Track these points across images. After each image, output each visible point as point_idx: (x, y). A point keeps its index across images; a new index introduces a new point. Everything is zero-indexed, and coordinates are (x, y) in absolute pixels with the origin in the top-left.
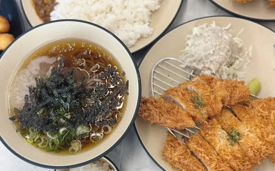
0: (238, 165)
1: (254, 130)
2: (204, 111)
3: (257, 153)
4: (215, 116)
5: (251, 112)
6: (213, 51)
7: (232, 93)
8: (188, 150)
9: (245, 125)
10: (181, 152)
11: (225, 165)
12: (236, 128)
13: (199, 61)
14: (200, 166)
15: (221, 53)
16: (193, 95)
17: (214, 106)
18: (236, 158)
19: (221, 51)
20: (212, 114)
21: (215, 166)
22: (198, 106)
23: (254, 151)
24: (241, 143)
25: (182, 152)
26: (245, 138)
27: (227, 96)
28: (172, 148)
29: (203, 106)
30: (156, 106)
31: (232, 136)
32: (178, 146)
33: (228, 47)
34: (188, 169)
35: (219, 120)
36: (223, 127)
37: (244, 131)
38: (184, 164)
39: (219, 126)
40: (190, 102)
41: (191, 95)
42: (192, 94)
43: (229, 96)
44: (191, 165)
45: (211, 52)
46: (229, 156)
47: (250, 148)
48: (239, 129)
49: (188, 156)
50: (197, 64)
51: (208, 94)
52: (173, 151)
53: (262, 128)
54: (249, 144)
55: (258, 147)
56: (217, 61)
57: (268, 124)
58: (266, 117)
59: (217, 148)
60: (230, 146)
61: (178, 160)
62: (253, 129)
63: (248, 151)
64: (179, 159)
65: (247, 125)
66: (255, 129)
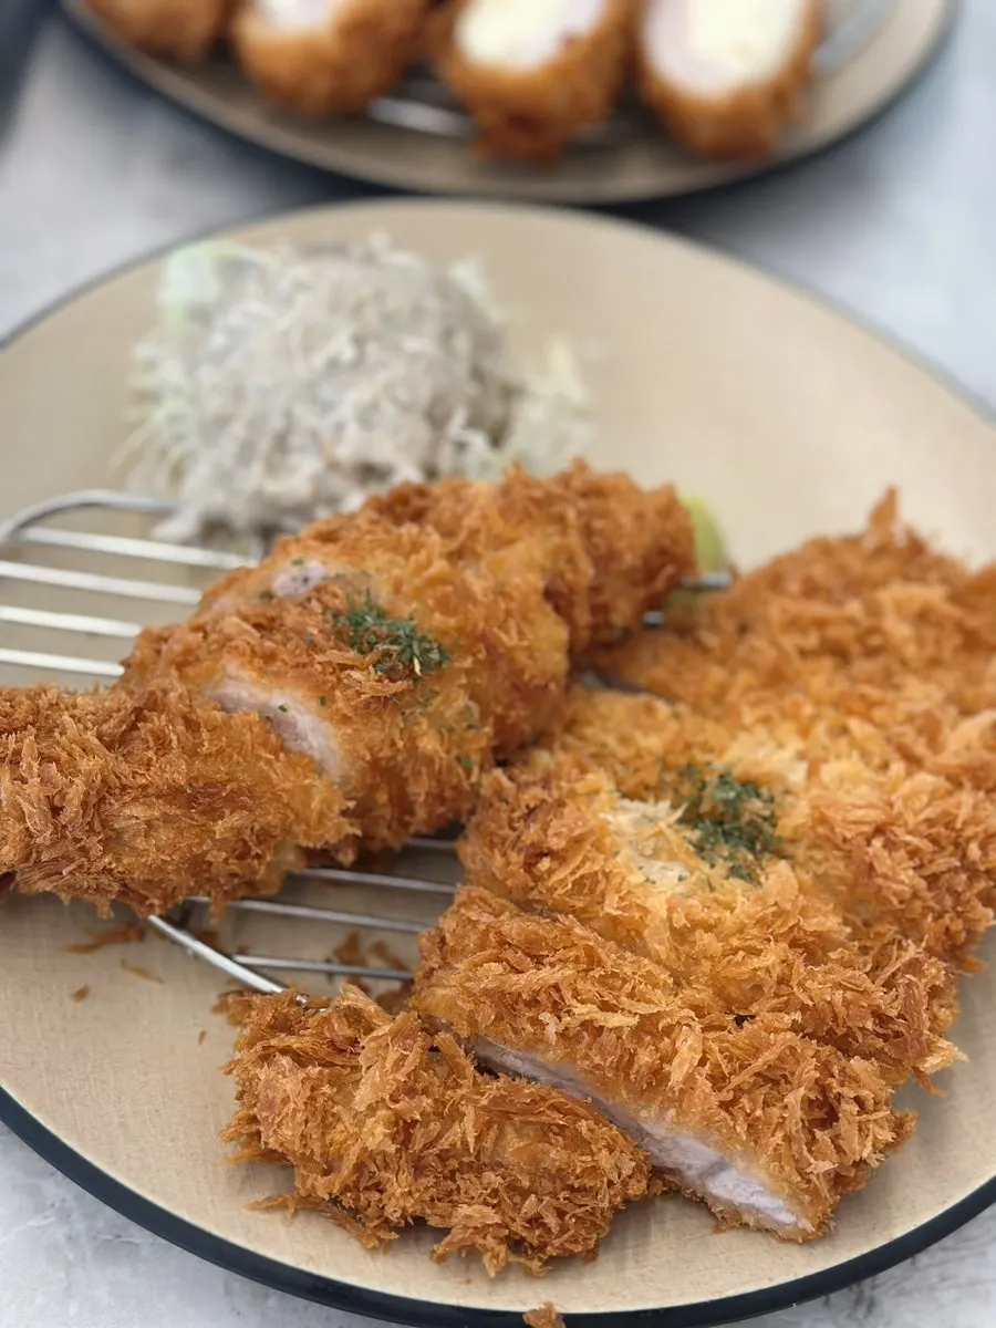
2: (457, 700)
8: (442, 1038)
10: (399, 1064)
11: (769, 1030)
14: (583, 1125)
15: (413, 344)
16: (338, 604)
18: (813, 949)
22: (404, 657)
25: (408, 1066)
28: (314, 1071)
29: (436, 654)
31: (719, 817)
38: (454, 1163)
39: (598, 778)
40: (336, 648)
41: (326, 608)
42: (326, 598)
43: (581, 555)
47: (877, 843)
50: (272, 469)
54: (860, 813)
55: (923, 816)
56: (403, 395)
59: (656, 931)
60: (738, 885)
63: (871, 867)
65: (772, 728)
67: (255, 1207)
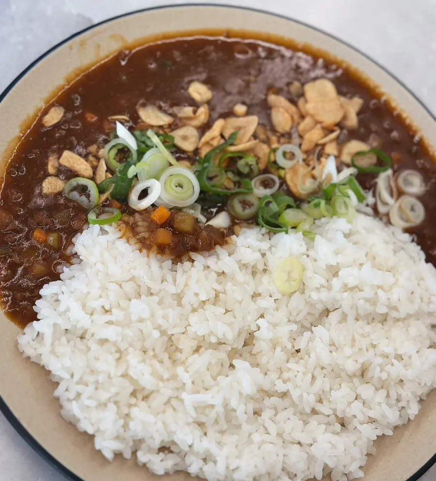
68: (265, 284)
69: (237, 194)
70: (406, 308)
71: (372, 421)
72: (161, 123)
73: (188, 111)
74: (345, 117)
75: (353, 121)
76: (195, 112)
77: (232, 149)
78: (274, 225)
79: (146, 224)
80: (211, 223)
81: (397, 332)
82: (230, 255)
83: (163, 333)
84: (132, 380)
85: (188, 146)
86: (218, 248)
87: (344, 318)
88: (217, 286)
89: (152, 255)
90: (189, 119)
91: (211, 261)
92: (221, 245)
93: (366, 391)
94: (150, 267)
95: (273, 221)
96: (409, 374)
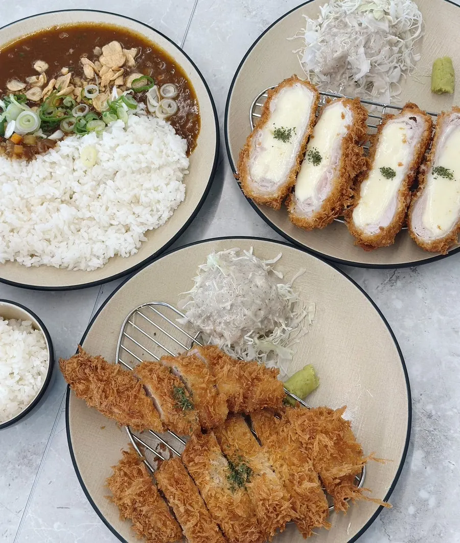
0: (235, 532)
1: (278, 467)
2: (193, 416)
3: (272, 512)
4: (215, 428)
5: (283, 431)
6: (232, 305)
7: (248, 389)
8: (154, 487)
9: (267, 455)
10: (140, 488)
11: (212, 529)
12: (247, 457)
13: (208, 318)
14: (168, 522)
16: (176, 384)
17: (211, 409)
18: (235, 517)
19: (246, 308)
20: (208, 425)
21: (194, 527)
22: (182, 406)
23: (267, 509)
24: (250, 488)
25: (142, 490)
26: (258, 480)
27: (239, 394)
28: (126, 479)
29: (190, 407)
30: (100, 377)
31: (237, 473)
32: (137, 477)
33: (258, 302)
34: (146, 524)
35: (222, 436)
36: (226, 452)
37: (259, 466)
39: (218, 449)
40: (169, 396)
41: (174, 384)
42: (175, 381)
43: (241, 395)
44: (154, 518)
45: (228, 305)
46: (221, 510)
47: (261, 502)
48: (253, 461)
49: (152, 500)
50: (203, 322)
51: (204, 385)
52: (126, 484)
53: (294, 465)
54: (262, 493)
55: (275, 503)
56: (237, 324)
57: (308, 459)
58: (307, 444)
59: (205, 492)
60: (229, 492)
61: (130, 504)
62: (278, 464)
63: (258, 506)
64: (134, 502)
65: (270, 455)
66: (282, 466)
67: (105, 496)
68: (78, 164)
69: (65, 118)
70: (158, 162)
71: (142, 224)
72: (20, 89)
73: (34, 78)
74: (127, 61)
75: (132, 62)
76: (38, 79)
77: (58, 94)
78: (83, 131)
79: (10, 145)
80: (49, 138)
81: (154, 176)
82: (57, 152)
83: (22, 199)
84: (10, 224)
85: (36, 98)
86: (50, 150)
87: (125, 174)
88: (51, 170)
89: (14, 160)
90: (36, 83)
91: (46, 158)
92: (53, 148)
93: (138, 209)
94: (12, 166)
95: (83, 129)
96: (160, 196)
